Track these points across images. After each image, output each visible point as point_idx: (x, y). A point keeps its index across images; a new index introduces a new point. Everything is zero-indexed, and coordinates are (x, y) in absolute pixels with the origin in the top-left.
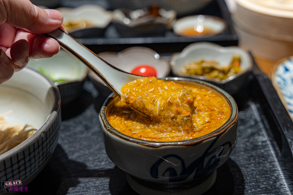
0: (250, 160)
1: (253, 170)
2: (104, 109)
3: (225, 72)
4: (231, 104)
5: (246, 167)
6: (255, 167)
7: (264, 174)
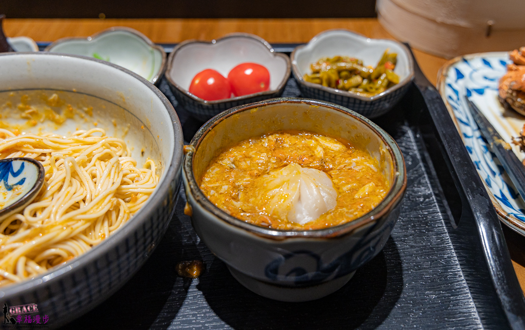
0: (407, 229)
1: (412, 247)
2: (191, 157)
3: (371, 79)
4: (394, 155)
5: (401, 240)
6: (415, 242)
7: (428, 255)
